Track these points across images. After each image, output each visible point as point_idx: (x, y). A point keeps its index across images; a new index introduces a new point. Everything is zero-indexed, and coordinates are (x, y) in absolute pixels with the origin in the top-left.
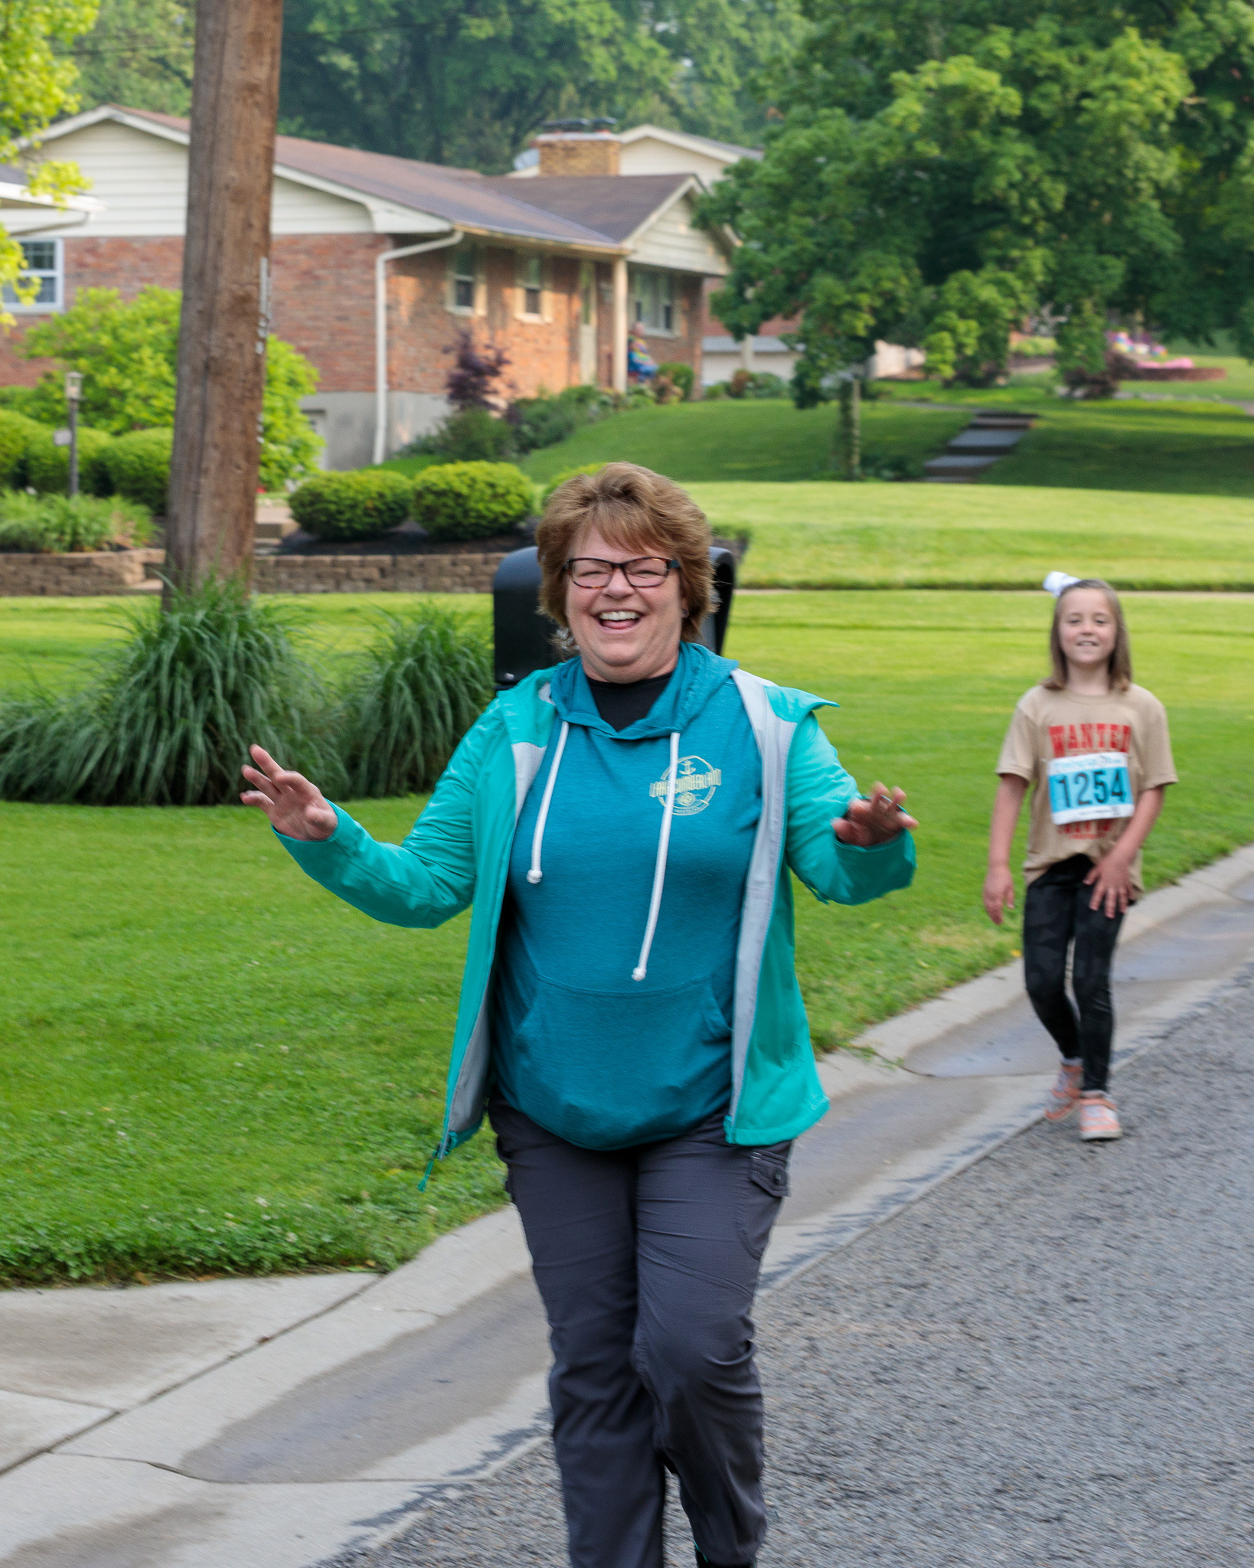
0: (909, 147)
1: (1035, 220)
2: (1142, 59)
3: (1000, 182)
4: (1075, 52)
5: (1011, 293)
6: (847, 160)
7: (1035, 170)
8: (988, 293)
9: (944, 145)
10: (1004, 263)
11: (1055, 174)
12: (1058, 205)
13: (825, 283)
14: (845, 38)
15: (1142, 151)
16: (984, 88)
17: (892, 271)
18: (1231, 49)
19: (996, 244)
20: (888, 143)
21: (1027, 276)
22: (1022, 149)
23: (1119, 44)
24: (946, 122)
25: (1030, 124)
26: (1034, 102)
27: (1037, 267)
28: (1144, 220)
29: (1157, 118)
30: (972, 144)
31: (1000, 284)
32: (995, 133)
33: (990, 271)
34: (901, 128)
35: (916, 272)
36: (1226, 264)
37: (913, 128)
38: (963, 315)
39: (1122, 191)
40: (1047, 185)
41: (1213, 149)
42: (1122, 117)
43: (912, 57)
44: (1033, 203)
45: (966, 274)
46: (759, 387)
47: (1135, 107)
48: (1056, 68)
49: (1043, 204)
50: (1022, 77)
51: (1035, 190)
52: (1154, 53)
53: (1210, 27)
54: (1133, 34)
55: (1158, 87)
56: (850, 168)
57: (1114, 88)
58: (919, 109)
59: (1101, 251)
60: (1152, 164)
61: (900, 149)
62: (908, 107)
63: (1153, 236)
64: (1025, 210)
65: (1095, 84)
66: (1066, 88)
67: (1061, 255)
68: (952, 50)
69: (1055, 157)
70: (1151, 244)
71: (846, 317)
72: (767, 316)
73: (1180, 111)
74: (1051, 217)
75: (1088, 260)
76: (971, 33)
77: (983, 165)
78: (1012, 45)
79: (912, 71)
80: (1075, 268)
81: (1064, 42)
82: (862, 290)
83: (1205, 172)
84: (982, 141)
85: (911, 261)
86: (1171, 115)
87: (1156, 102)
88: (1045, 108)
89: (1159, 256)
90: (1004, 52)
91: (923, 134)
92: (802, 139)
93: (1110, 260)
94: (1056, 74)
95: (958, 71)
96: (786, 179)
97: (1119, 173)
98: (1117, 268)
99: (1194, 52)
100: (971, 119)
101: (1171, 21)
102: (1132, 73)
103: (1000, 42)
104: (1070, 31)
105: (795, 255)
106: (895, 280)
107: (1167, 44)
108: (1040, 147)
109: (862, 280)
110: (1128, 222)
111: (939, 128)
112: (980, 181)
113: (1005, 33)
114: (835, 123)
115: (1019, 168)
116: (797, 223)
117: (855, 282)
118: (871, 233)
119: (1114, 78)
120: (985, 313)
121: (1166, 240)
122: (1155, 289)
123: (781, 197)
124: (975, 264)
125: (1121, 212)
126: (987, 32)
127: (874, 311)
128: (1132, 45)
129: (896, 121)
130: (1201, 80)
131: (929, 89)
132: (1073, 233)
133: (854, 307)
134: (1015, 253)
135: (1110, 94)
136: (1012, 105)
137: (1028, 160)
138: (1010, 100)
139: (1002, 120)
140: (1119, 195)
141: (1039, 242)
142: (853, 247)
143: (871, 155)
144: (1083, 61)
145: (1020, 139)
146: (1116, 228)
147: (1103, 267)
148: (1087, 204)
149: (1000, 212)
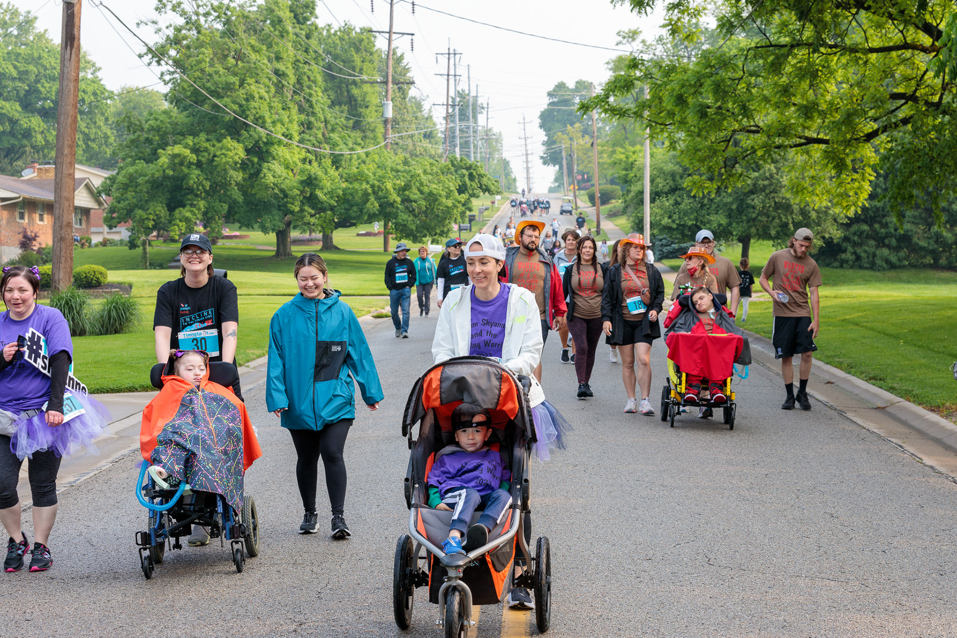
0: (164, 171)
1: (201, 193)
2: (231, 146)
3: (192, 182)
4: (211, 143)
5: (195, 214)
6: (145, 176)
7: (201, 178)
8: (188, 214)
9: (174, 171)
10: (192, 205)
11: (206, 179)
12: (208, 188)
13: (139, 213)
14: (142, 139)
15: (232, 172)
16: (186, 154)
17: (159, 208)
18: (257, 142)
19: (189, 200)
20: (158, 171)
21: (199, 209)
22: (197, 172)
23: (225, 141)
24: (175, 164)
25: (199, 164)
26: (200, 158)
27: (202, 206)
28: (233, 192)
29: (236, 163)
30: (182, 171)
31: (191, 211)
32: (189, 168)
33: (188, 208)
34: (161, 166)
35: (166, 208)
36: (256, 205)
37: (166, 166)
38: (181, 221)
39: (226, 184)
40: (204, 182)
41: (252, 171)
42: (227, 163)
43: (164, 145)
44: (201, 188)
45: (181, 209)
46: (111, 243)
47: (231, 160)
48: (206, 148)
49: (203, 188)
50: (196, 150)
51: (201, 184)
52: (235, 144)
53: (251, 136)
54: (229, 138)
55: (236, 154)
56: (147, 178)
57: (224, 154)
58: (167, 160)
59: (220, 201)
60: (235, 176)
61: (162, 172)
62: (164, 160)
63: (236, 197)
64: (198, 190)
65: (218, 153)
66: (209, 154)
67: (209, 203)
68: (175, 143)
69: (206, 174)
70: (235, 199)
71: (146, 222)
72: (119, 223)
73: (243, 160)
74: (206, 191)
75: (217, 204)
76: (181, 138)
77: (185, 177)
78: (193, 141)
79: (164, 149)
80: (213, 207)
81: (208, 140)
82: (151, 214)
83: (250, 178)
84: (186, 170)
85: (164, 205)
86: (240, 162)
87: (236, 158)
88: (204, 160)
89: (238, 202)
90: (191, 143)
91: (168, 168)
92: (131, 169)
93: (224, 205)
94: (206, 150)
95: (178, 149)
96: (127, 182)
97: (225, 179)
98: (226, 207)
99: (246, 143)
100: (181, 164)
101: (240, 135)
102: (229, 150)
103: (190, 140)
104: (210, 137)
105: (129, 204)
106: (160, 211)
107: (238, 141)
108: (202, 171)
109: (150, 211)
110: (229, 193)
111: (173, 166)
112: (185, 181)
113: (191, 137)
114: (141, 165)
115: (197, 177)
116: (130, 194)
117: (148, 212)
118: (152, 197)
119: (224, 151)
120: (187, 220)
121: (240, 199)
122: (236, 213)
123: (125, 187)
124: (184, 206)
125: (226, 190)
126: (185, 138)
127: (154, 220)
128: (228, 142)
129: (160, 164)
130: (248, 151)
131: (169, 155)
132: (212, 196)
133: (148, 219)
134: (195, 202)
135: (223, 156)
137: (199, 175)
138: (193, 158)
139: (191, 163)
140: (225, 185)
141: (202, 199)
142: (147, 201)
143: (153, 174)
144: (214, 146)
145: (196, 169)
146: (225, 195)
147: (222, 206)
148: (216, 188)
149: (191, 190)
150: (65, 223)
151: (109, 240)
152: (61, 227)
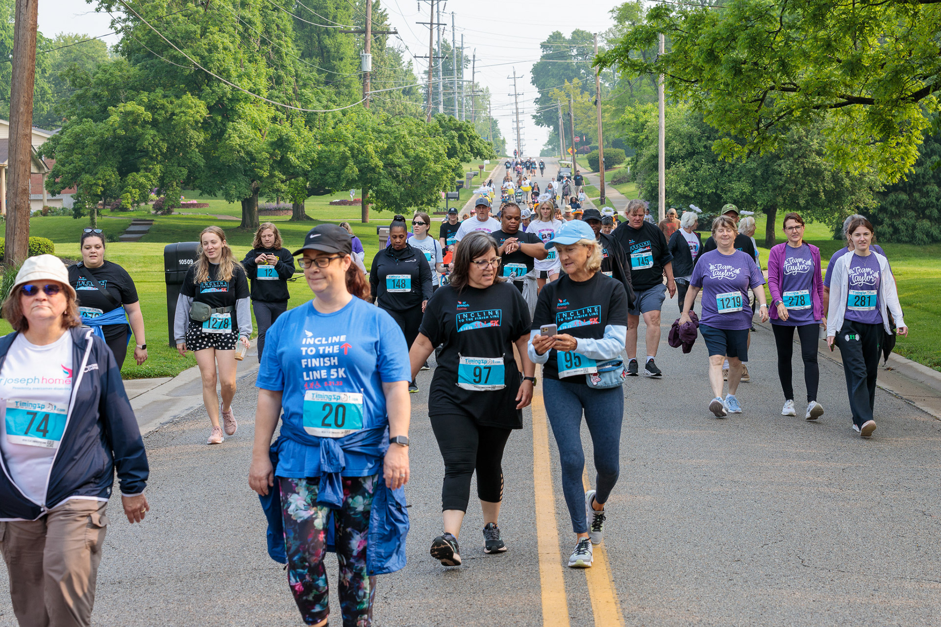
0: (114, 130)
1: (157, 156)
2: (192, 102)
3: (146, 143)
4: (169, 100)
5: (150, 180)
6: (93, 136)
7: (157, 139)
8: (142, 180)
9: (126, 131)
10: (147, 170)
11: (163, 140)
12: (165, 150)
13: (86, 177)
14: (90, 94)
15: (192, 132)
16: (140, 112)
17: (109, 173)
18: (221, 99)
19: (143, 163)
20: (108, 130)
21: (155, 174)
22: (153, 132)
23: (184, 97)
24: (127, 123)
25: (154, 124)
26: (156, 116)
27: (158, 171)
28: (194, 155)
29: (197, 122)
30: (136, 131)
31: (146, 177)
32: (143, 127)
33: (142, 172)
34: (112, 125)
35: (117, 173)
36: (220, 170)
37: (117, 125)
38: (134, 187)
39: (186, 145)
40: (161, 144)
41: (215, 132)
42: (187, 122)
43: (115, 102)
44: (156, 150)
45: (135, 173)
47: (191, 118)
48: (163, 105)
49: (159, 150)
50: (150, 107)
51: (157, 145)
52: (196, 101)
53: (214, 92)
54: (189, 94)
55: (198, 112)
56: (95, 138)
57: (183, 112)
58: (118, 119)
59: (179, 166)
60: (196, 137)
61: (112, 132)
62: (115, 118)
63: (197, 160)
64: (154, 152)
65: (177, 111)
66: (166, 112)
67: (166, 167)
68: (127, 99)
69: (163, 134)
70: (196, 163)
71: (94, 188)
72: (63, 188)
73: (204, 120)
74: (162, 154)
75: (175, 169)
76: (134, 93)
77: (139, 137)
78: (148, 97)
79: (115, 106)
80: (171, 171)
81: (165, 96)
82: (99, 179)
83: (212, 138)
84: (139, 130)
85: (115, 169)
86: (202, 121)
87: (198, 116)
88: (160, 118)
89: (199, 166)
90: (146, 100)
91: (119, 127)
92: (77, 129)
93: (183, 169)
94: (163, 107)
95: (130, 106)
96: (73, 142)
97: (185, 140)
98: (185, 172)
99: (209, 100)
100: (135, 122)
101: (201, 91)
102: (189, 107)
103: (144, 96)
104: (167, 92)
105: (75, 167)
106: (110, 176)
107: (200, 98)
108: (158, 131)
109: (99, 175)
110: (188, 156)
111: (125, 125)
112: (139, 143)
113: (146, 93)
114: (89, 124)
115: (152, 138)
116: (75, 157)
117: (97, 176)
118: (101, 161)
119: (183, 109)
120: (141, 186)
121: (202, 163)
122: (196, 178)
123: (71, 148)
124: (138, 171)
125: (186, 153)
126: (139, 94)
127: (103, 186)
128: (189, 98)
129: (111, 123)
130: (210, 108)
131: (121, 112)
132: (170, 160)
133: (96, 184)
134: (151, 166)
135: (182, 114)
136: (149, 118)
137: (155, 136)
138: (148, 116)
139: (145, 122)
140: (184, 147)
141: (159, 163)
142: (95, 165)
143: (102, 135)
144: (172, 103)
145: (151, 128)
146: (184, 158)
147: (180, 171)
148: (174, 150)
149: (145, 153)
150: (20, 190)
151: (50, 209)
152: (16, 195)
